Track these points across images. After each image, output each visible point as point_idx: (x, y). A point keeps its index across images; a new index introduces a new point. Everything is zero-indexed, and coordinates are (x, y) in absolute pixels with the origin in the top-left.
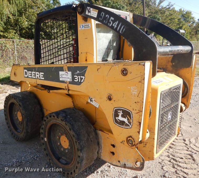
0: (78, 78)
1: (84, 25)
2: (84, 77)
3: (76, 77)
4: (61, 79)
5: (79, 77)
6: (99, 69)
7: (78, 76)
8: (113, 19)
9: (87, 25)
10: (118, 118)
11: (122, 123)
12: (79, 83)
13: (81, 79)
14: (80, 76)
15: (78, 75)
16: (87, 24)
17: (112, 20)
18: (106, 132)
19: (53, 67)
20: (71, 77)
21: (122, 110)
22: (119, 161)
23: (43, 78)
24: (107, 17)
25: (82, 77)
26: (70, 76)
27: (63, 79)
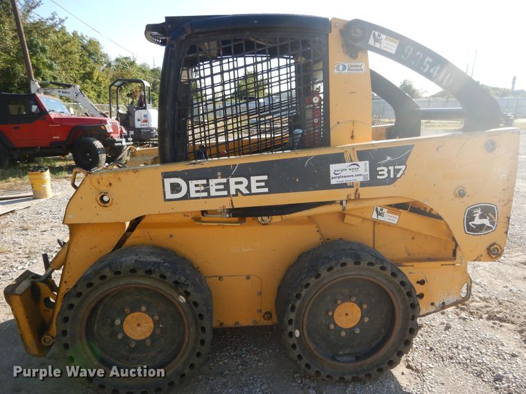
0: (389, 172)
1: (347, 65)
2: (403, 167)
3: (383, 170)
4: (333, 182)
5: (391, 168)
6: (441, 147)
7: (387, 167)
8: (431, 60)
9: (356, 66)
10: (473, 222)
11: (481, 228)
12: (390, 181)
13: (397, 171)
14: (394, 166)
15: (387, 165)
16: (357, 64)
17: (428, 62)
18: (407, 264)
19: (306, 158)
20: (368, 173)
21: (480, 207)
22: (432, 304)
23: (266, 190)
24: (419, 55)
25: (397, 167)
26: (366, 171)
27: (341, 179)
